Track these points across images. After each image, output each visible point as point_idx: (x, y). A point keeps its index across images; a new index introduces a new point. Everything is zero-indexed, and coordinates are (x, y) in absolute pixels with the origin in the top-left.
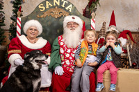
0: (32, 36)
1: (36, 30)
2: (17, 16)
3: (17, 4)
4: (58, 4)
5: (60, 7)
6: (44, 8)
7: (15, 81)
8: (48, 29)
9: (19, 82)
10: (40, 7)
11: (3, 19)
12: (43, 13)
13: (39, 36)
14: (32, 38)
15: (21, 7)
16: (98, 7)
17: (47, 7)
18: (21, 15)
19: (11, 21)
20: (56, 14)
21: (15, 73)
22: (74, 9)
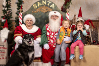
0: (29, 25)
1: (31, 21)
2: (19, 12)
3: (20, 4)
4: (45, 3)
5: (47, 6)
6: (36, 6)
7: (18, 54)
8: (39, 20)
9: (20, 54)
10: (34, 6)
11: (11, 14)
12: (36, 10)
13: (34, 25)
14: (29, 26)
15: (22, 6)
16: (71, 5)
17: (38, 6)
18: (22, 11)
19: (16, 15)
20: (44, 10)
21: (18, 49)
22: (56, 6)
